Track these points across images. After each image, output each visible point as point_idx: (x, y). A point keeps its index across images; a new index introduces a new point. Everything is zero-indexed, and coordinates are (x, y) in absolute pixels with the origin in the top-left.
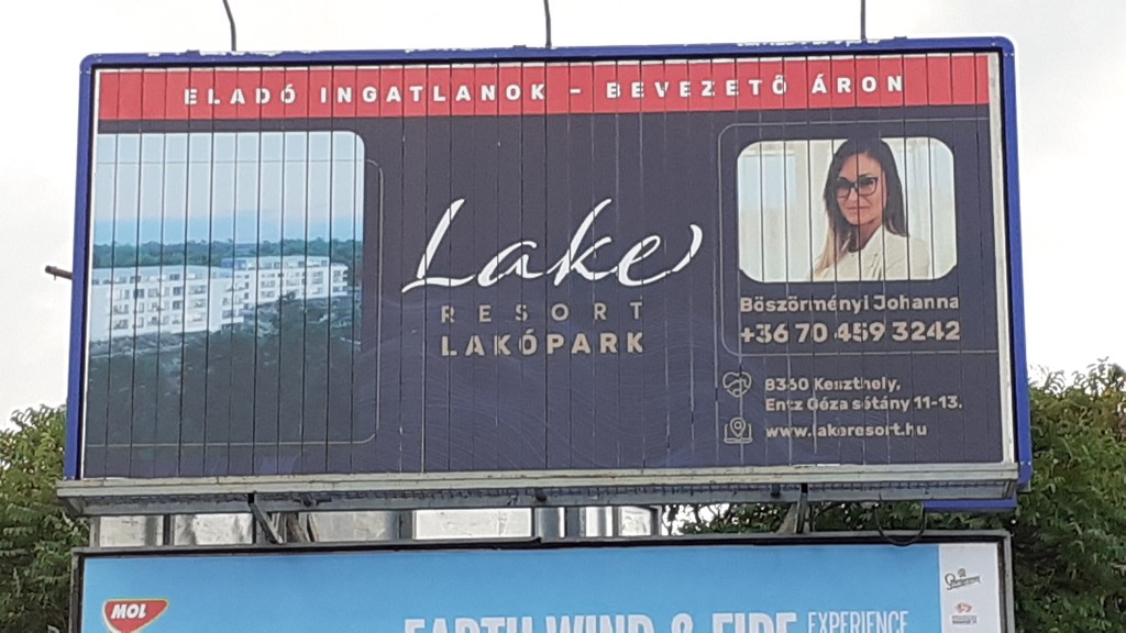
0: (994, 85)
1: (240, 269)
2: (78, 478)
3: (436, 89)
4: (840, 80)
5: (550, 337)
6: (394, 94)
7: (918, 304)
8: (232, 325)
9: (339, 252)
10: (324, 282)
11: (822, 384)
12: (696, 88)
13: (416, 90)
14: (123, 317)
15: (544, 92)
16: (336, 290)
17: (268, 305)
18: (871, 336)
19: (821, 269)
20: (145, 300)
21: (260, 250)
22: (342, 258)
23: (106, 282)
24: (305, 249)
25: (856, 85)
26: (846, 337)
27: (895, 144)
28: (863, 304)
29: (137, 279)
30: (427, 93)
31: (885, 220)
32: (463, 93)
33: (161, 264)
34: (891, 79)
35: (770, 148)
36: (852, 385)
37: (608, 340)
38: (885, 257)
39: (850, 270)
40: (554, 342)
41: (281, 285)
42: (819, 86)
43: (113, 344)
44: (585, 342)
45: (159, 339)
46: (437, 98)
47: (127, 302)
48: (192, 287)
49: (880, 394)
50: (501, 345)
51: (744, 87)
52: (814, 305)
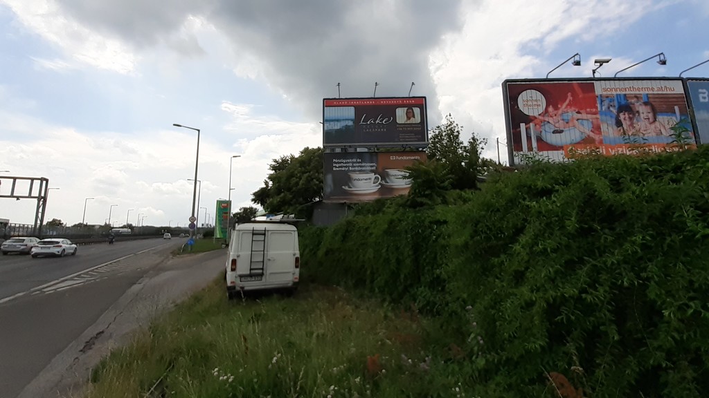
0: (424, 101)
1: (341, 122)
5: (376, 129)
9: (352, 120)
11: (406, 134)
16: (352, 124)
17: (344, 126)
18: (411, 129)
19: (406, 122)
20: (332, 125)
24: (348, 120)
26: (408, 129)
29: (330, 123)
30: (359, 102)
31: (413, 117)
32: (365, 102)
33: (333, 121)
36: (409, 135)
37: (382, 129)
38: (412, 121)
39: (408, 122)
41: (346, 124)
43: (328, 130)
46: (362, 103)
47: (329, 125)
49: (412, 135)
50: (370, 130)
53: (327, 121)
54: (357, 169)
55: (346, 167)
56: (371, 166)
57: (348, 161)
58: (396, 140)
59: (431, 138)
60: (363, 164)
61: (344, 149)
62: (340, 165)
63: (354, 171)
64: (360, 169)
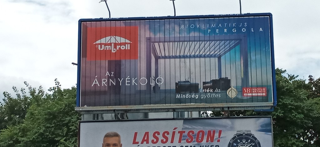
2: (79, 106)
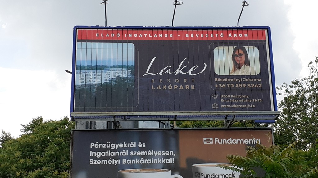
0: (266, 36)
1: (108, 71)
3: (150, 35)
4: (234, 34)
5: (175, 86)
6: (141, 35)
7: (252, 80)
8: (107, 82)
9: (129, 68)
10: (126, 74)
11: (233, 96)
12: (204, 36)
13: (145, 35)
14: (83, 80)
15: (172, 36)
16: (129, 75)
17: (114, 78)
18: (243, 87)
19: (232, 73)
20: (88, 77)
21: (113, 67)
22: (130, 69)
23: (79, 73)
24: (122, 67)
25: (238, 36)
26: (238, 87)
27: (246, 48)
28: (241, 80)
29: (86, 72)
30: (148, 36)
31: (245, 63)
32: (155, 36)
33: (91, 69)
34: (245, 34)
35: (220, 48)
36: (239, 97)
37: (187, 86)
38: (245, 71)
39: (237, 73)
40: (176, 87)
41: (117, 74)
42: (230, 35)
43: (81, 86)
44: (182, 87)
45: (91, 85)
46: (150, 36)
47: (84, 77)
48: (98, 74)
49: (245, 98)
50: (164, 87)
51: (214, 36)
52: (230, 80)
53: (81, 68)
54: (137, 161)
55: (116, 158)
56: (166, 157)
57: (121, 145)
58: (215, 106)
59: (282, 104)
60: (149, 153)
61: (113, 123)
62: (104, 154)
63: (132, 166)
64: (143, 162)
